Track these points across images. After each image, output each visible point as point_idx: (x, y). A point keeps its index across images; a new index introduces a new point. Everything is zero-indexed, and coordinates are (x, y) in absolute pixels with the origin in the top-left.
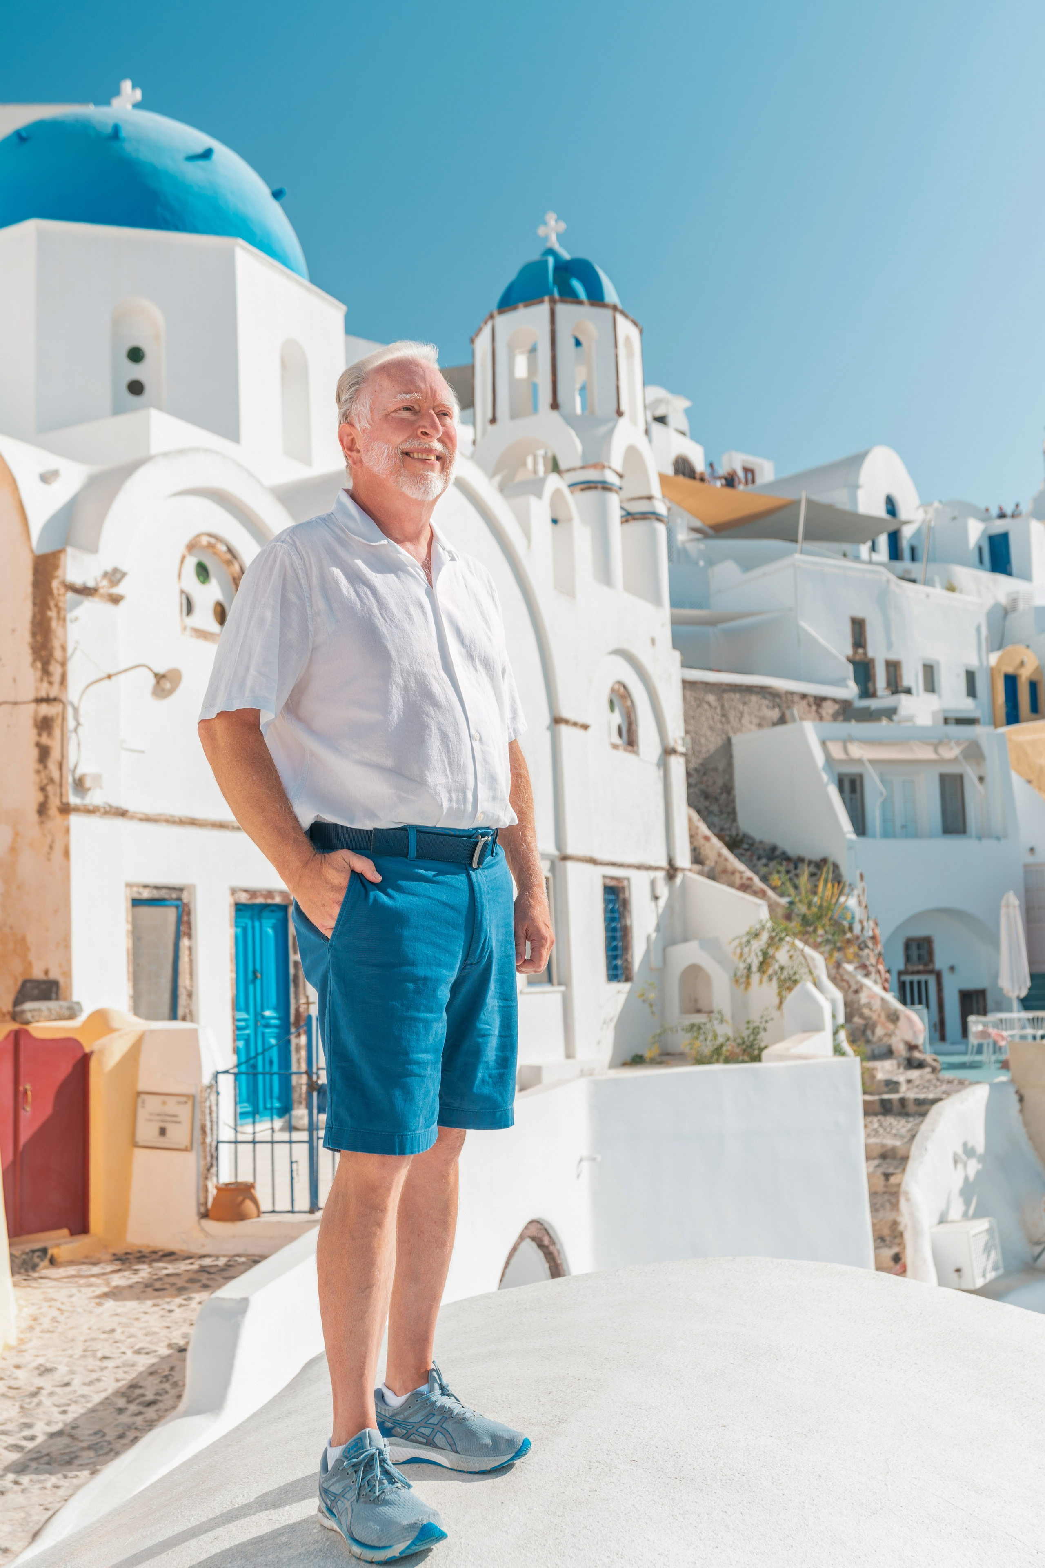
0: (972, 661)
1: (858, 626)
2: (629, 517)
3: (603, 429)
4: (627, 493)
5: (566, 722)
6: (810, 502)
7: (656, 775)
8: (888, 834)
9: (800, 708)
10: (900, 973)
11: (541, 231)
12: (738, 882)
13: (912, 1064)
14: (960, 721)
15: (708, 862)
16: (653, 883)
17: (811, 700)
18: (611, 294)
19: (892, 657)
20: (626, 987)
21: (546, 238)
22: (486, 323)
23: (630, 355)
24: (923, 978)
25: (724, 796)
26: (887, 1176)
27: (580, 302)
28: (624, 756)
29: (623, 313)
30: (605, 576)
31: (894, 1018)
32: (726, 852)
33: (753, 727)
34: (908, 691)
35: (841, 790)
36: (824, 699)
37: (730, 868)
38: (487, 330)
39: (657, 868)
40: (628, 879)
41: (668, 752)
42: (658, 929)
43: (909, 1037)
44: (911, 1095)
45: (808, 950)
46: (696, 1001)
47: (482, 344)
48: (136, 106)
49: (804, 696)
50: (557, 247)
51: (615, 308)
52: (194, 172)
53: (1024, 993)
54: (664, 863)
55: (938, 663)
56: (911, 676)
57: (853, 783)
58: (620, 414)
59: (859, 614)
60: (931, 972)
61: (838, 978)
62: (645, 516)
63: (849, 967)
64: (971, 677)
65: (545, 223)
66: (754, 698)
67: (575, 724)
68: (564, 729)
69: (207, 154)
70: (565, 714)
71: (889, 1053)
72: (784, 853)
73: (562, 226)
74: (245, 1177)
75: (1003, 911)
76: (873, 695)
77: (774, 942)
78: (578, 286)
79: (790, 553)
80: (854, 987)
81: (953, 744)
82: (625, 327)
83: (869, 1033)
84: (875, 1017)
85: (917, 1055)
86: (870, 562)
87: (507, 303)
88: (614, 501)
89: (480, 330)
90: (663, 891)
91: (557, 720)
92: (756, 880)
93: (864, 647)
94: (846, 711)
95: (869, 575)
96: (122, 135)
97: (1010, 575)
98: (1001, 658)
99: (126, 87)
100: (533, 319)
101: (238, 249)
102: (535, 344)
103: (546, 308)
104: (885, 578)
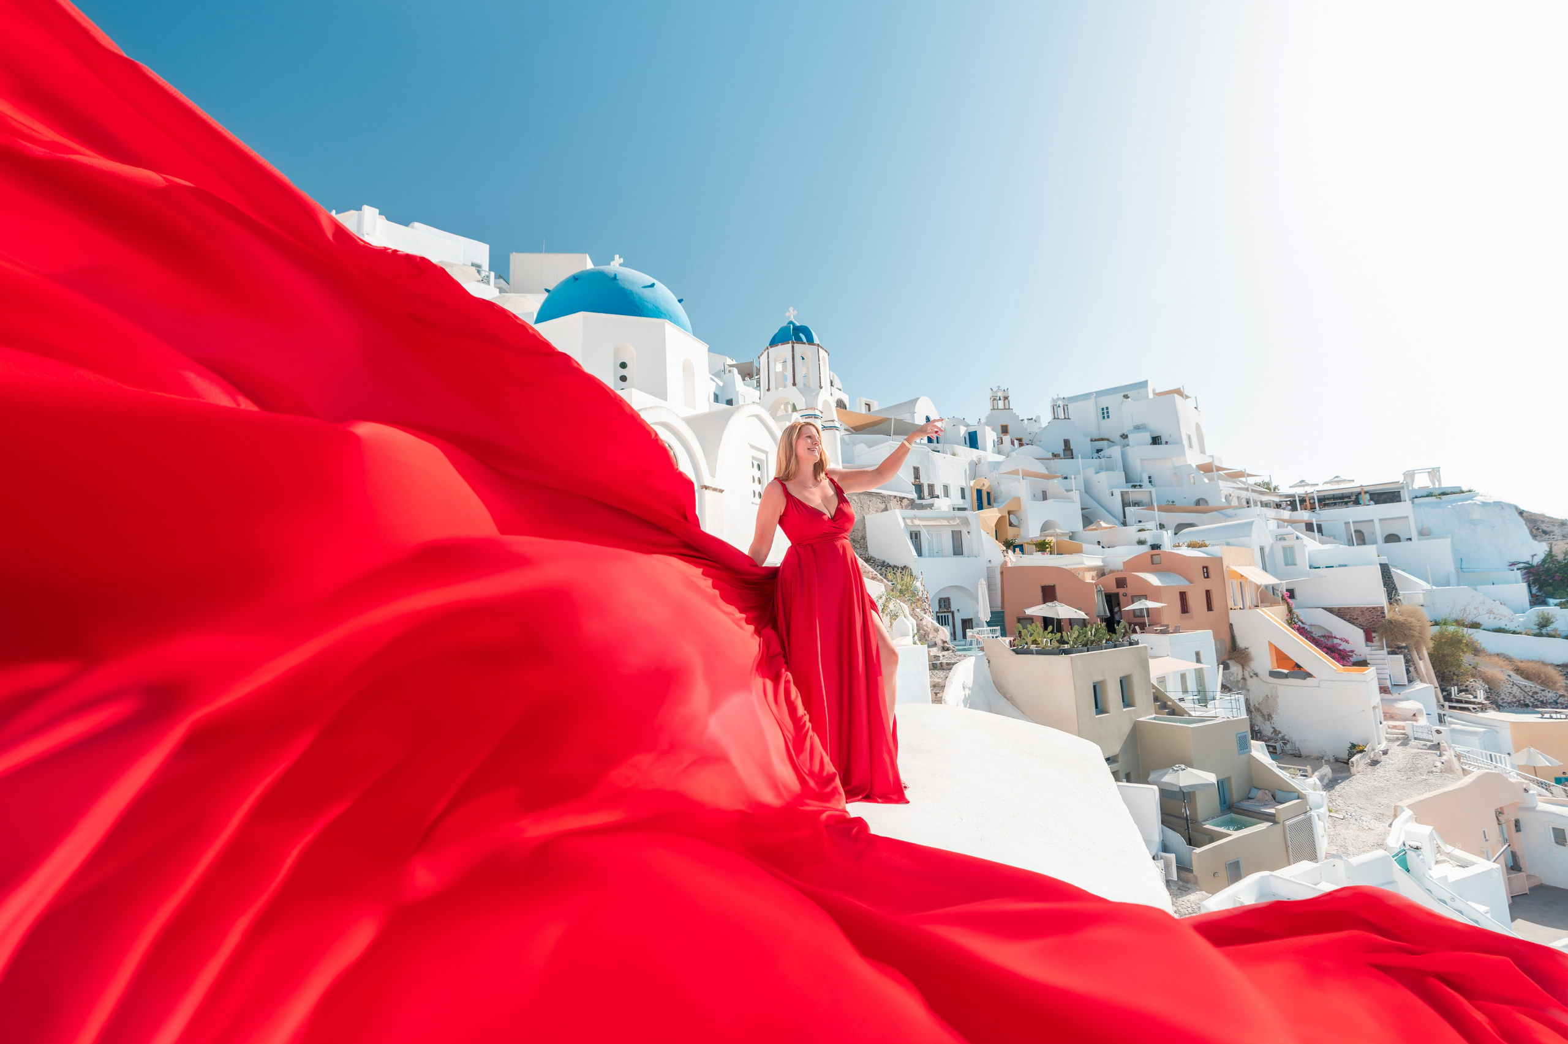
0: (964, 485)
1: (917, 471)
3: (814, 393)
4: (824, 419)
6: (895, 419)
8: (930, 556)
9: (893, 503)
10: (937, 613)
11: (787, 314)
12: (871, 576)
13: (944, 649)
14: (959, 509)
17: (898, 499)
18: (816, 340)
19: (931, 482)
21: (789, 316)
22: (765, 351)
23: (825, 364)
24: (946, 614)
25: (862, 540)
26: (936, 694)
27: (804, 343)
29: (821, 347)
31: (937, 630)
32: (865, 564)
33: (874, 512)
34: (938, 497)
35: (911, 538)
36: (904, 498)
37: (867, 570)
38: (766, 354)
43: (943, 638)
44: (944, 661)
45: (901, 603)
47: (764, 358)
48: (620, 265)
49: (895, 497)
50: (794, 321)
51: (818, 345)
52: (647, 293)
53: (988, 620)
55: (950, 485)
56: (938, 490)
57: (916, 534)
58: (821, 387)
59: (917, 466)
60: (950, 612)
61: (914, 615)
62: (831, 428)
63: (918, 610)
64: (963, 490)
65: (789, 311)
66: (875, 500)
69: (652, 285)
71: (935, 645)
72: (888, 564)
73: (795, 312)
75: (979, 586)
76: (923, 499)
77: (888, 600)
78: (802, 335)
79: (888, 441)
80: (920, 618)
81: (957, 518)
82: (822, 353)
83: (926, 636)
84: (929, 630)
85: (946, 645)
86: (920, 444)
87: (774, 343)
89: (763, 353)
92: (879, 575)
93: (919, 479)
94: (912, 505)
95: (920, 449)
96: (617, 278)
97: (978, 449)
98: (975, 483)
99: (617, 257)
100: (785, 350)
101: (666, 324)
102: (786, 359)
103: (790, 345)
104: (927, 451)
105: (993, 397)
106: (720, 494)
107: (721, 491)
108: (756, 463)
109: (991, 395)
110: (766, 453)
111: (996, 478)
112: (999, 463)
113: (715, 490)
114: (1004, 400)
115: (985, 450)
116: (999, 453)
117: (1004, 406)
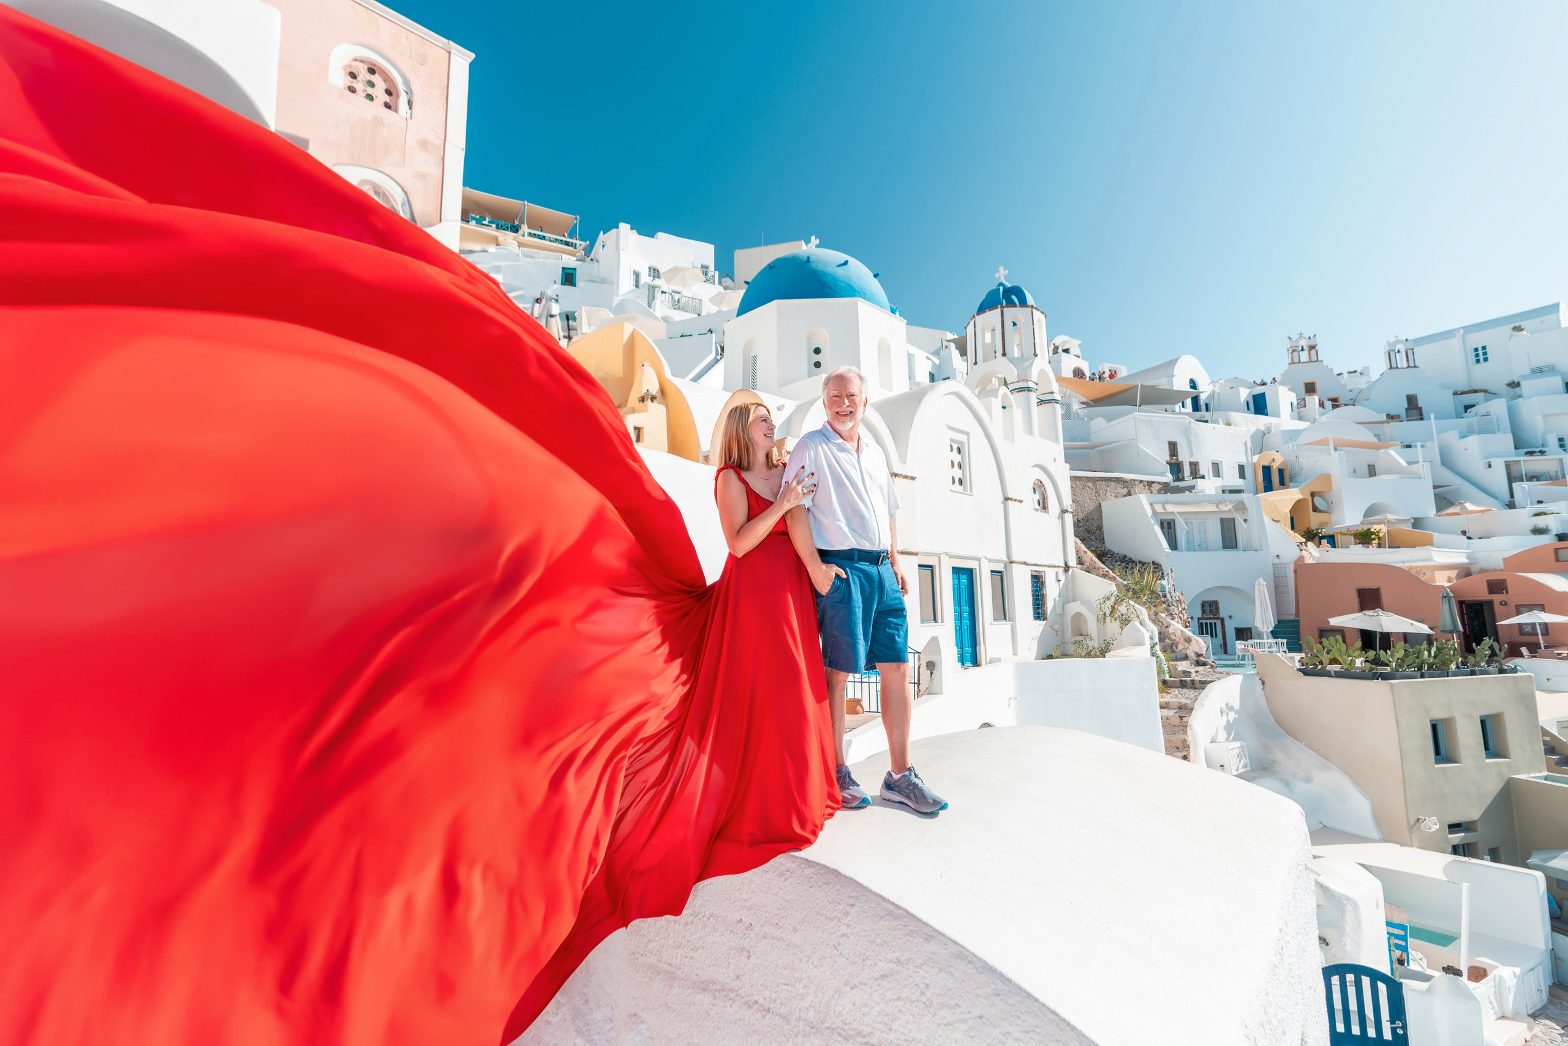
0: (1243, 461)
1: (1173, 447)
2: (1041, 402)
3: (1028, 363)
4: (1040, 392)
5: (1011, 499)
6: (1142, 386)
7: (1058, 523)
8: (1189, 549)
9: (1139, 487)
10: (1199, 619)
11: (997, 275)
12: (1101, 573)
13: (1198, 663)
14: (1231, 492)
15: (1086, 564)
16: (1057, 574)
17: (1146, 483)
18: (1030, 300)
19: (1193, 460)
20: (1044, 622)
21: (999, 278)
22: (971, 320)
23: (1040, 327)
24: (1213, 621)
25: (1098, 531)
26: (1181, 718)
27: (1015, 306)
28: (1041, 515)
29: (1036, 308)
30: (1030, 431)
31: (1188, 640)
32: (1095, 559)
33: (1112, 498)
34: (1203, 477)
35: (1162, 527)
36: (1154, 482)
37: (1097, 566)
38: (972, 323)
39: (1058, 567)
40: (1044, 572)
41: (1064, 511)
42: (1060, 595)
43: (1197, 650)
44: (1198, 679)
45: (1136, 605)
46: (1080, 630)
47: (970, 329)
48: (817, 246)
49: (1141, 481)
50: (1004, 282)
51: (1032, 307)
52: (841, 272)
53: (1271, 629)
54: (1063, 564)
55: (1221, 462)
56: (1205, 469)
57: (1169, 524)
58: (1036, 355)
59: (1173, 440)
60: (1218, 618)
61: (1155, 620)
62: (1050, 401)
63: (1163, 615)
64: (1241, 469)
65: (999, 272)
66: (1112, 484)
67: (1016, 500)
68: (1010, 502)
69: (846, 263)
70: (1010, 496)
71: (1186, 658)
72: (1130, 559)
73: (1007, 272)
74: (858, 696)
75: (1256, 587)
76: (1183, 479)
77: (1119, 601)
78: (1014, 298)
79: (1133, 412)
80: (1165, 625)
81: (1227, 503)
82: (1037, 314)
83: (1174, 647)
84: (1177, 640)
85: (1202, 659)
86: (1180, 413)
87: (981, 310)
88: (1033, 397)
89: (969, 323)
90: (1062, 577)
91: (1007, 499)
92: (1110, 572)
93: (1177, 456)
94: (1166, 488)
95: (1177, 420)
96: (811, 260)
97: (1267, 415)
98: (1260, 458)
99: (813, 238)
100: (992, 317)
101: (859, 302)
102: (994, 327)
103: (999, 310)
104: (1188, 421)
105: (1291, 347)
106: (911, 481)
107: (913, 478)
108: (955, 446)
109: (1289, 346)
110: (968, 434)
111: (1293, 450)
112: (1298, 432)
113: (906, 477)
114: (1310, 350)
115: (1278, 415)
116: (1300, 418)
117: (1310, 358)
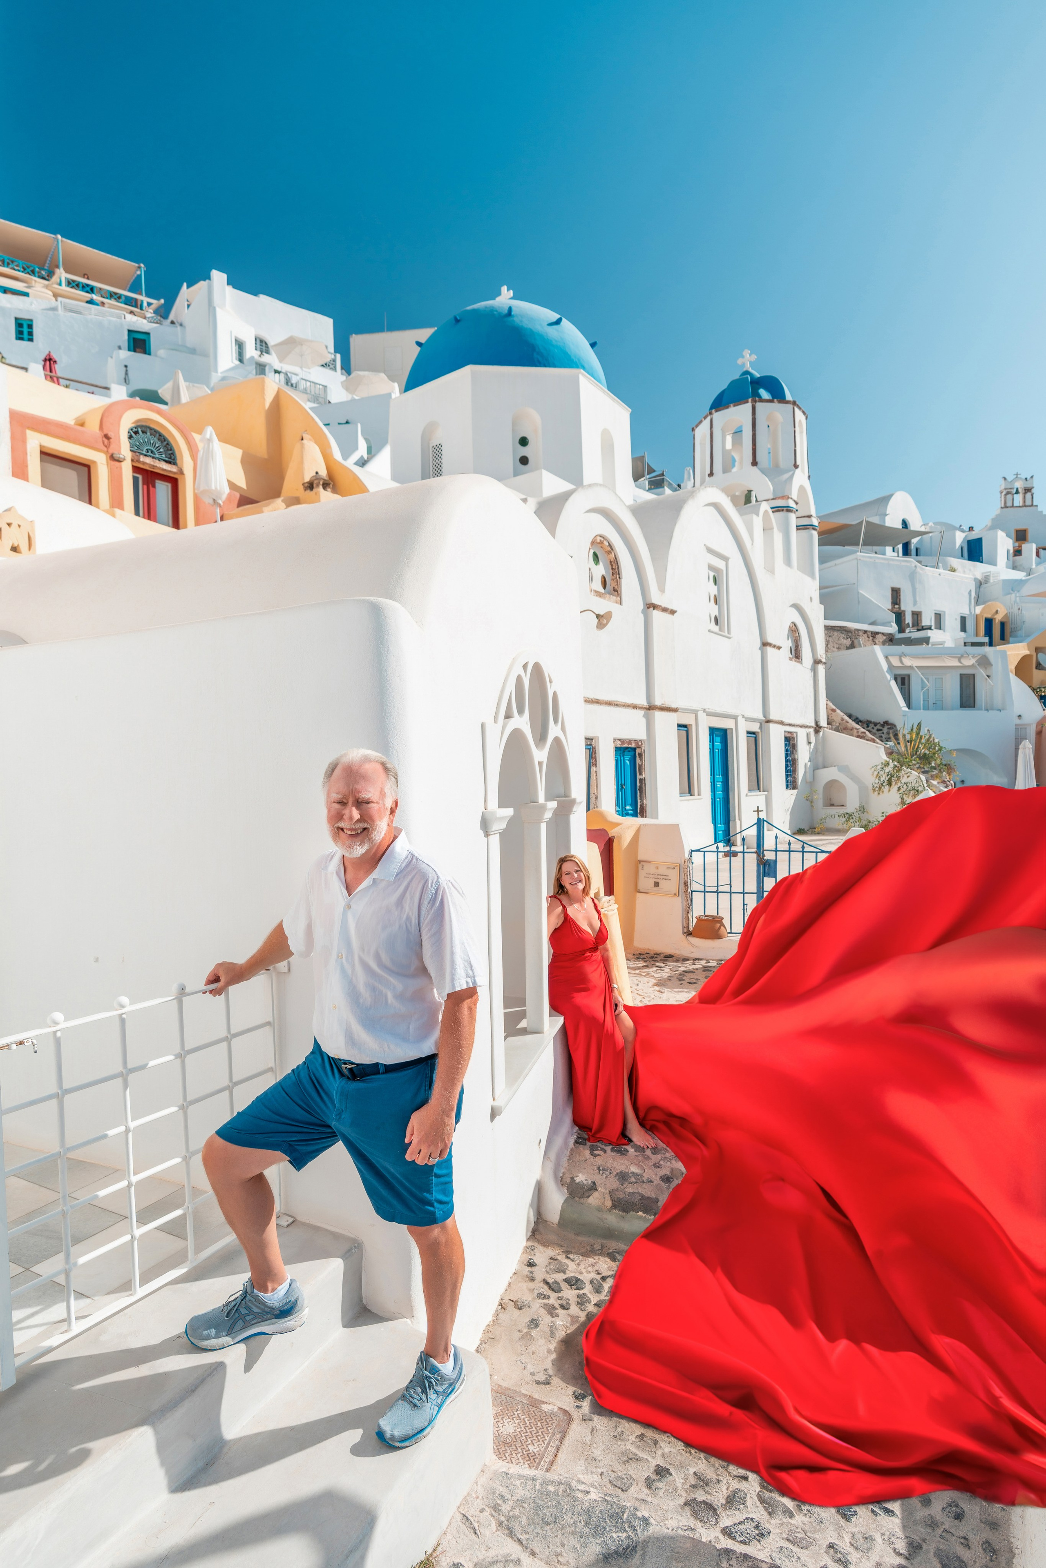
0: (965, 611)
1: (896, 594)
2: (799, 528)
3: (786, 476)
4: (799, 514)
5: (770, 645)
6: (868, 523)
7: (810, 675)
8: (926, 708)
9: (862, 639)
11: (740, 361)
14: (974, 644)
15: (834, 724)
16: (808, 735)
17: (869, 634)
18: (790, 396)
19: (916, 609)
20: (795, 792)
21: (744, 365)
22: (705, 418)
23: (801, 432)
27: (765, 402)
28: (794, 663)
29: (799, 407)
30: (788, 561)
32: (847, 718)
33: (835, 650)
34: (927, 629)
35: (898, 682)
36: (878, 633)
37: (849, 726)
38: (707, 422)
39: (810, 727)
40: (796, 733)
41: (817, 662)
42: (810, 761)
46: (830, 799)
47: (702, 431)
49: (865, 632)
50: (750, 370)
51: (794, 402)
52: (552, 332)
54: (813, 724)
55: (944, 612)
56: (927, 619)
57: (903, 680)
58: (796, 466)
59: (896, 586)
62: (806, 527)
64: (963, 620)
65: (743, 357)
66: (835, 633)
67: (774, 646)
68: (769, 649)
69: (557, 323)
70: (770, 640)
73: (754, 357)
75: (1021, 751)
76: (906, 631)
79: (856, 552)
81: (970, 657)
82: (799, 414)
87: (722, 403)
88: (793, 516)
89: (701, 422)
90: (813, 739)
91: (765, 644)
92: (867, 733)
93: (899, 604)
94: (891, 640)
95: (903, 564)
96: (513, 313)
97: (982, 562)
98: (983, 609)
99: (504, 289)
100: (740, 414)
101: (581, 376)
102: (741, 427)
103: (748, 406)
104: (913, 565)
105: (1005, 489)
106: (670, 616)
107: (673, 612)
108: (712, 574)
109: (1003, 487)
110: (726, 559)
111: (1015, 602)
112: (1021, 583)
113: (665, 610)
114: (1025, 493)
115: (993, 563)
116: (1014, 568)
117: (1024, 502)
